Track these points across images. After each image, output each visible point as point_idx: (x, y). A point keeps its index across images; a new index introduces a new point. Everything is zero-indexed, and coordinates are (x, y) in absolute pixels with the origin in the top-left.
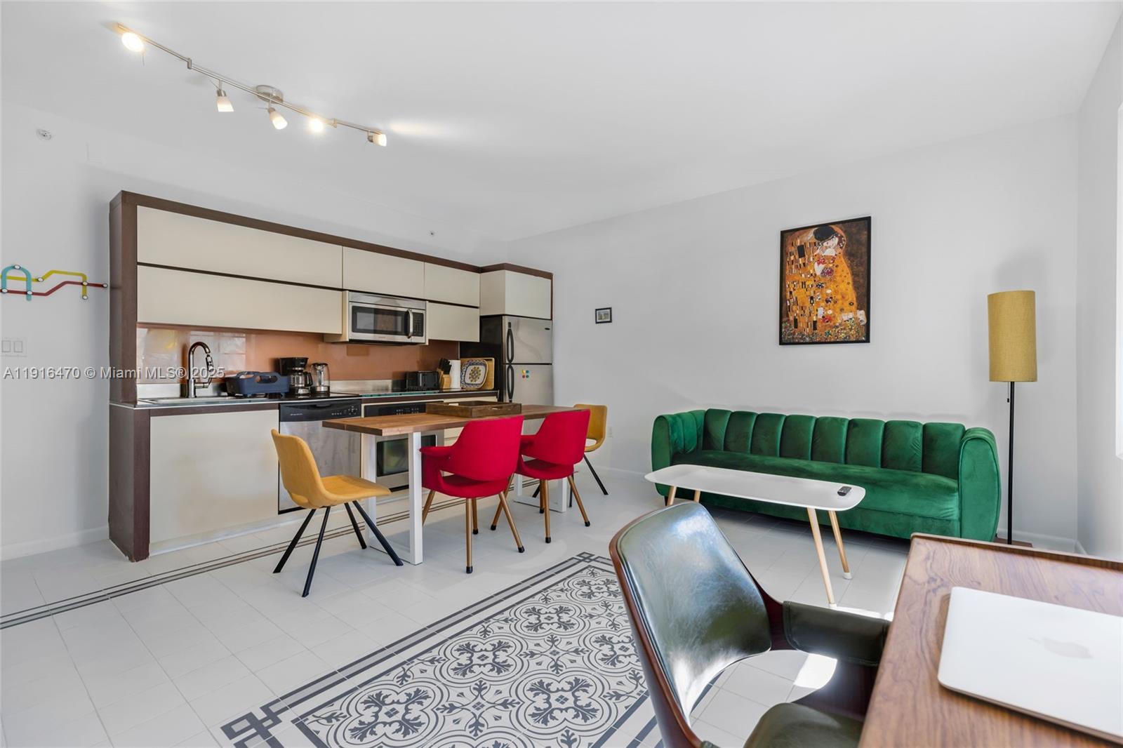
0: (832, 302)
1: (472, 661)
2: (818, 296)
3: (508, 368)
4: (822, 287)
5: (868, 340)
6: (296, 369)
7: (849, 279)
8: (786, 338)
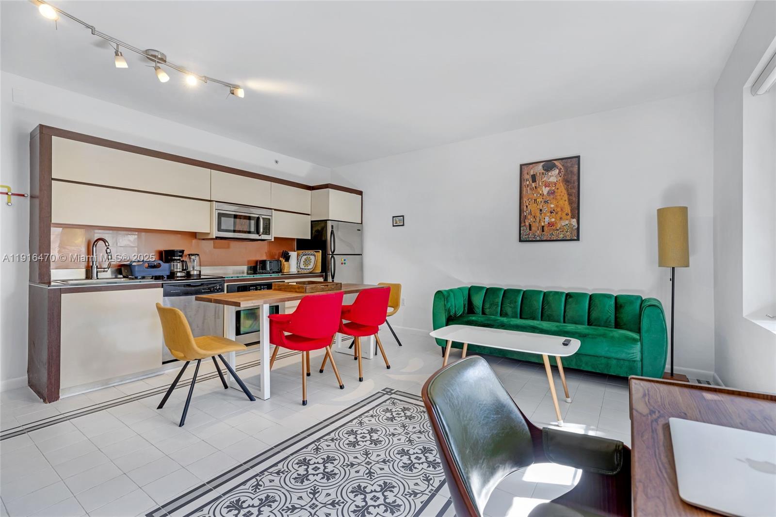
0: (555, 213)
1: (308, 472)
2: (545, 209)
3: (331, 257)
4: (548, 203)
5: (578, 239)
6: (176, 258)
7: (566, 197)
8: (523, 238)
